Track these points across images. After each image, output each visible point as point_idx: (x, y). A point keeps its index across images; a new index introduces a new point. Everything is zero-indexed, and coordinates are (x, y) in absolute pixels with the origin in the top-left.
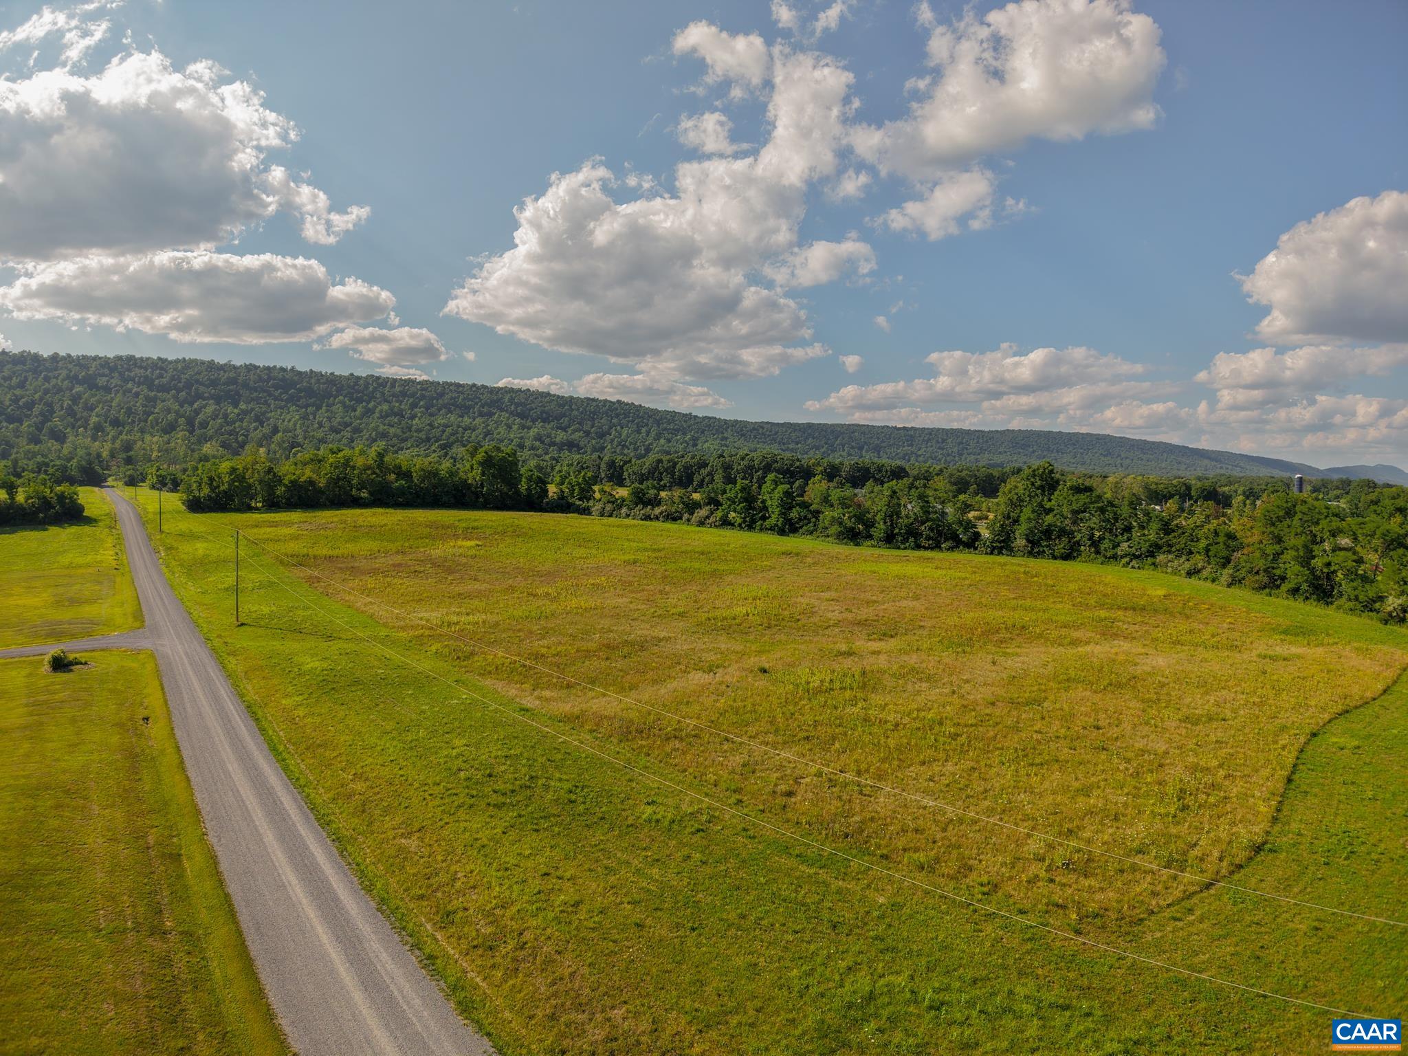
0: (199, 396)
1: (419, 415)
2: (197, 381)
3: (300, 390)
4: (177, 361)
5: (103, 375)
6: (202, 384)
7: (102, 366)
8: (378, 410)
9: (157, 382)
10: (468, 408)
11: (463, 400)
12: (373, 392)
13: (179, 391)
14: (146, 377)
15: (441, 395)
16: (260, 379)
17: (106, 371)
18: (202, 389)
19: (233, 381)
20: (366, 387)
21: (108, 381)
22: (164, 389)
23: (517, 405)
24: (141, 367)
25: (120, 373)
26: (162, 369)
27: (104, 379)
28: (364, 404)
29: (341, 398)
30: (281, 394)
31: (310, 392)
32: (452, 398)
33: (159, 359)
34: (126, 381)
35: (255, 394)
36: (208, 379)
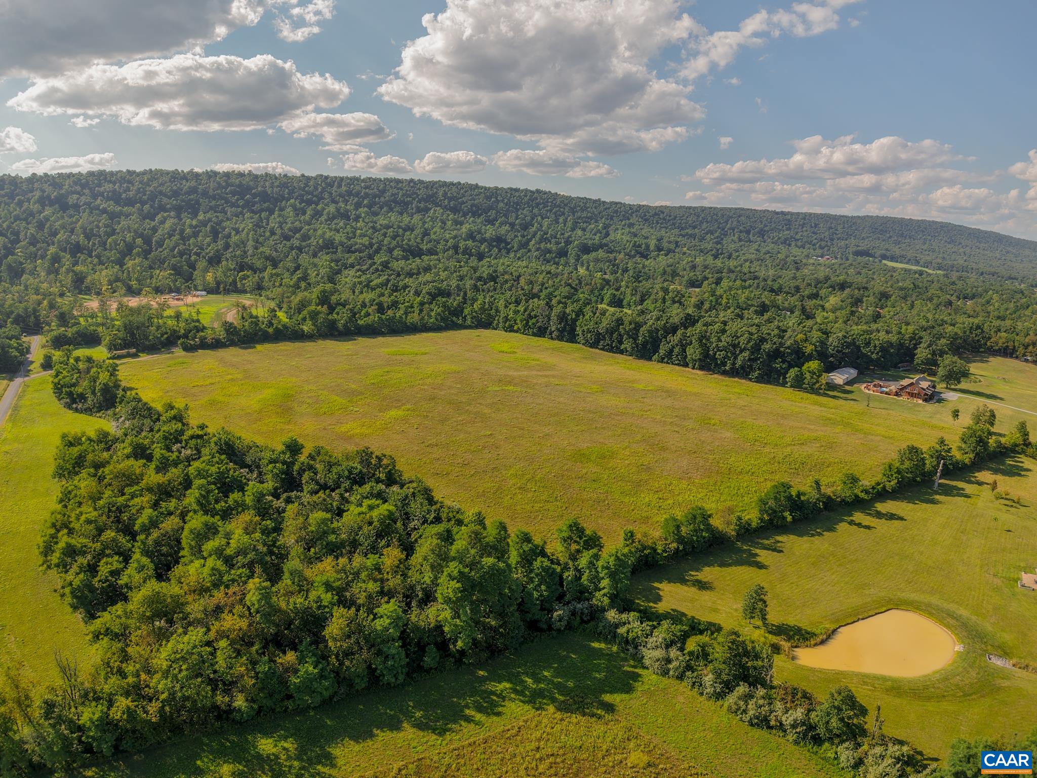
0: (162, 208)
1: (363, 215)
2: (161, 193)
4: (145, 173)
5: (75, 192)
6: (165, 195)
7: (75, 183)
8: (325, 212)
9: (124, 196)
10: (407, 204)
11: (403, 195)
12: (322, 193)
13: (143, 203)
14: (114, 191)
15: (383, 192)
16: (220, 186)
17: (78, 188)
18: (165, 200)
19: (193, 190)
20: (316, 188)
21: (78, 199)
22: (130, 203)
23: (450, 199)
24: (110, 182)
25: (90, 189)
26: (130, 182)
27: (75, 196)
28: (313, 206)
29: (292, 201)
30: (238, 200)
31: (265, 197)
32: (393, 195)
33: (128, 171)
34: (95, 196)
35: (213, 203)
36: (171, 190)
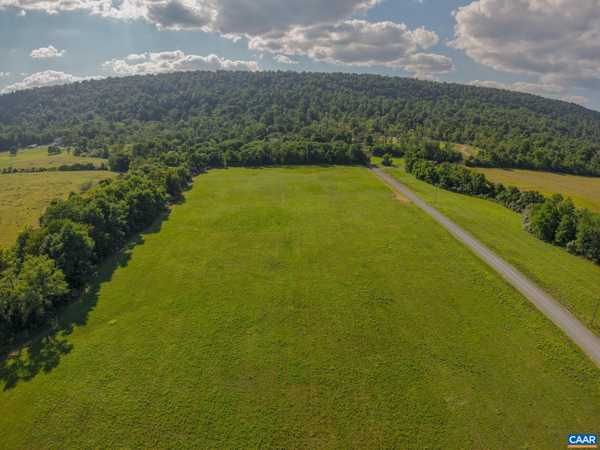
0: (376, 94)
1: (486, 107)
2: (375, 86)
3: (425, 91)
4: (363, 75)
5: (329, 82)
6: (377, 87)
7: (328, 78)
8: (465, 103)
9: (355, 86)
11: (503, 98)
12: (459, 92)
13: (367, 91)
14: (349, 83)
15: (491, 95)
16: (404, 85)
17: (330, 80)
18: (378, 90)
19: (392, 85)
20: (455, 90)
21: (332, 85)
22: (359, 89)
23: (529, 103)
24: (346, 78)
25: (336, 81)
26: (356, 79)
27: (329, 84)
28: (457, 99)
29: (445, 95)
30: (416, 93)
31: (430, 93)
32: (497, 97)
33: (354, 74)
34: (340, 85)
35: (404, 93)
36: (380, 85)
